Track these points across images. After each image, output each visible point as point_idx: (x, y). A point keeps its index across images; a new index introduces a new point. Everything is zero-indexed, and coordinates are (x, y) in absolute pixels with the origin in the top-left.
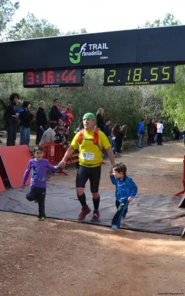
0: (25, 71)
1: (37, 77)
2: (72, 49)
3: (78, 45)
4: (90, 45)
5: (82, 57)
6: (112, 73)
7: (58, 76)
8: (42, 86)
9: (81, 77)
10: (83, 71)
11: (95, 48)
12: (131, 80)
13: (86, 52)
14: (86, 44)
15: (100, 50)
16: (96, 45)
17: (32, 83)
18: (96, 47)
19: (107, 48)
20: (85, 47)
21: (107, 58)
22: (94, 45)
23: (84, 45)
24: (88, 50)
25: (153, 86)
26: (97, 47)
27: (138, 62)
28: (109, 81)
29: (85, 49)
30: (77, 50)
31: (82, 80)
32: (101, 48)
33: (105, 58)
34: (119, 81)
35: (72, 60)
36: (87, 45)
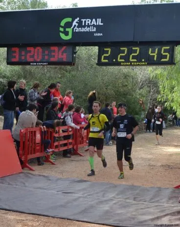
0: (9, 46)
1: (23, 53)
2: (63, 24)
3: (70, 20)
4: (83, 20)
5: (74, 33)
6: (107, 52)
7: (46, 52)
8: (28, 63)
9: (73, 55)
10: (75, 49)
11: (88, 24)
12: (127, 60)
13: (78, 27)
14: (78, 19)
15: (94, 25)
16: (90, 20)
17: (16, 60)
18: (89, 22)
19: (102, 24)
20: (77, 22)
21: (102, 34)
22: (87, 20)
23: (77, 20)
24: (80, 25)
25: (150, 69)
26: (91, 22)
27: (135, 40)
28: (103, 61)
29: (77, 24)
30: (69, 25)
31: (74, 58)
32: (95, 24)
33: (99, 34)
34: (114, 60)
35: (63, 36)
36: (80, 20)
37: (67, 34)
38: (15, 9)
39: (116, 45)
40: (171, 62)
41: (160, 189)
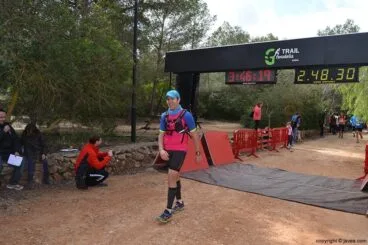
0: (227, 71)
1: (237, 76)
2: (267, 53)
3: (273, 50)
4: (284, 50)
5: (276, 60)
6: (302, 73)
7: (255, 75)
8: (241, 83)
9: (275, 76)
10: (277, 72)
11: (287, 52)
12: (319, 79)
13: (279, 55)
14: (279, 49)
15: (292, 54)
16: (289, 50)
17: (233, 80)
19: (298, 52)
20: (278, 52)
21: (298, 60)
22: (287, 49)
24: (281, 54)
25: (335, 85)
26: (290, 52)
27: (325, 64)
28: (299, 80)
30: (272, 54)
31: (276, 79)
32: (293, 52)
33: (296, 60)
34: (308, 80)
35: (268, 63)
36: (281, 50)
37: (270, 60)
38: (235, 42)
39: (309, 68)
40: (356, 80)
41: (343, 179)
